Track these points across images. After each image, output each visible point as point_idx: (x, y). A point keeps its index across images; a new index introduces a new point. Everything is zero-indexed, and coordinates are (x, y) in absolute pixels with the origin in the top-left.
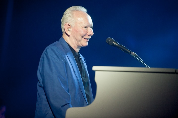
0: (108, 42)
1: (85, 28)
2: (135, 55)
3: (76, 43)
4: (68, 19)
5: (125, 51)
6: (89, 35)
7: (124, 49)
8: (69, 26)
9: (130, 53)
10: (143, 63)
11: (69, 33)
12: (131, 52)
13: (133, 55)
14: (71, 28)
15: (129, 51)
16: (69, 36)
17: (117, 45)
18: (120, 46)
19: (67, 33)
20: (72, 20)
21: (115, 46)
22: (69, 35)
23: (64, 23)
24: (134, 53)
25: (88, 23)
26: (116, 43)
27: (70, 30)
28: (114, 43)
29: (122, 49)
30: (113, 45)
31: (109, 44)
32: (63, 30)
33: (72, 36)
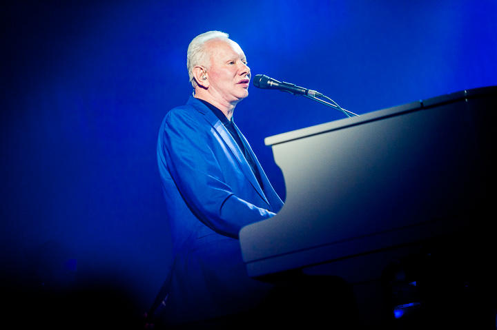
0: (257, 85)
1: (232, 63)
2: (316, 96)
3: (223, 97)
4: (196, 59)
5: (296, 93)
6: (242, 75)
7: (292, 88)
8: (202, 71)
9: (306, 93)
10: (338, 108)
11: (205, 84)
12: (307, 91)
13: (312, 97)
14: (206, 72)
15: (303, 90)
16: (206, 89)
17: (277, 84)
18: (282, 86)
19: (200, 84)
21: (274, 87)
22: (206, 86)
24: (312, 92)
25: (235, 53)
26: (274, 82)
28: (269, 82)
29: (287, 90)
30: (269, 87)
31: (261, 86)
32: (194, 84)
33: (212, 88)
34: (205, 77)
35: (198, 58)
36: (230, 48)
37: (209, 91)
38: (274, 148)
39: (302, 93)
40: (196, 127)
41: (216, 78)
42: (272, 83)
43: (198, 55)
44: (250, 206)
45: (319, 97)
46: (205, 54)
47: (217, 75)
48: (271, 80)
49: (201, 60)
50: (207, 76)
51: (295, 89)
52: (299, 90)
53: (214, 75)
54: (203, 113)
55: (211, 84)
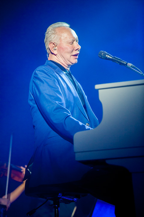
0: (100, 57)
2: (131, 67)
4: (51, 38)
5: (121, 64)
6: (76, 50)
7: (119, 61)
8: (54, 45)
9: (126, 65)
10: (142, 74)
11: (55, 52)
12: (127, 63)
13: (129, 67)
14: (56, 46)
15: (125, 63)
16: (56, 55)
17: (111, 58)
18: (114, 59)
19: (53, 52)
21: (109, 59)
22: (56, 54)
23: (48, 42)
24: (130, 65)
26: (110, 56)
27: (56, 49)
28: (107, 56)
29: (116, 61)
30: (107, 59)
31: (102, 58)
32: (48, 51)
33: (59, 55)
34: (55, 48)
35: (52, 38)
36: (71, 34)
37: (57, 57)
38: (100, 91)
39: (124, 64)
41: (62, 50)
42: (108, 56)
43: (53, 36)
44: (81, 123)
45: (133, 67)
46: (57, 36)
47: (62, 49)
48: (108, 55)
49: (54, 39)
50: (57, 48)
51: (121, 61)
52: (123, 62)
53: (61, 48)
54: (54, 68)
55: (58, 53)
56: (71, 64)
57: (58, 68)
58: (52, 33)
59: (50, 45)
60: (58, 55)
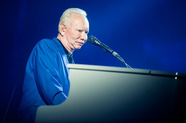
0: (90, 41)
1: (79, 31)
2: (116, 55)
5: (107, 51)
6: (81, 39)
7: (106, 48)
8: (64, 27)
9: (112, 53)
11: (63, 33)
12: (113, 52)
13: (114, 55)
14: (66, 28)
16: (62, 36)
17: (99, 44)
18: (102, 45)
20: (68, 20)
21: (97, 45)
22: (62, 35)
24: (115, 53)
26: (99, 42)
28: (96, 41)
29: (103, 48)
30: (95, 44)
31: (91, 42)
34: (64, 30)
39: (110, 52)
40: (53, 51)
42: (97, 42)
48: (97, 41)
51: (107, 49)
52: (109, 50)
53: (68, 32)
54: (58, 46)
55: (65, 35)
56: (74, 48)
57: (62, 47)
58: (67, 16)
59: (61, 25)
60: (64, 37)
